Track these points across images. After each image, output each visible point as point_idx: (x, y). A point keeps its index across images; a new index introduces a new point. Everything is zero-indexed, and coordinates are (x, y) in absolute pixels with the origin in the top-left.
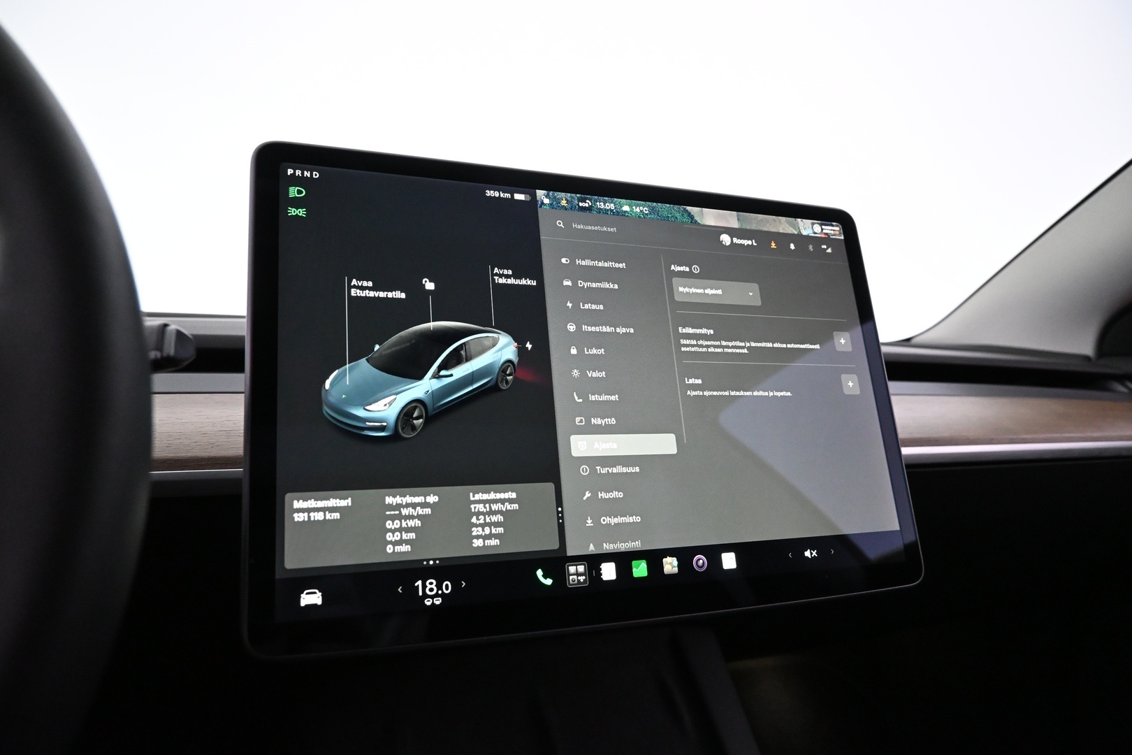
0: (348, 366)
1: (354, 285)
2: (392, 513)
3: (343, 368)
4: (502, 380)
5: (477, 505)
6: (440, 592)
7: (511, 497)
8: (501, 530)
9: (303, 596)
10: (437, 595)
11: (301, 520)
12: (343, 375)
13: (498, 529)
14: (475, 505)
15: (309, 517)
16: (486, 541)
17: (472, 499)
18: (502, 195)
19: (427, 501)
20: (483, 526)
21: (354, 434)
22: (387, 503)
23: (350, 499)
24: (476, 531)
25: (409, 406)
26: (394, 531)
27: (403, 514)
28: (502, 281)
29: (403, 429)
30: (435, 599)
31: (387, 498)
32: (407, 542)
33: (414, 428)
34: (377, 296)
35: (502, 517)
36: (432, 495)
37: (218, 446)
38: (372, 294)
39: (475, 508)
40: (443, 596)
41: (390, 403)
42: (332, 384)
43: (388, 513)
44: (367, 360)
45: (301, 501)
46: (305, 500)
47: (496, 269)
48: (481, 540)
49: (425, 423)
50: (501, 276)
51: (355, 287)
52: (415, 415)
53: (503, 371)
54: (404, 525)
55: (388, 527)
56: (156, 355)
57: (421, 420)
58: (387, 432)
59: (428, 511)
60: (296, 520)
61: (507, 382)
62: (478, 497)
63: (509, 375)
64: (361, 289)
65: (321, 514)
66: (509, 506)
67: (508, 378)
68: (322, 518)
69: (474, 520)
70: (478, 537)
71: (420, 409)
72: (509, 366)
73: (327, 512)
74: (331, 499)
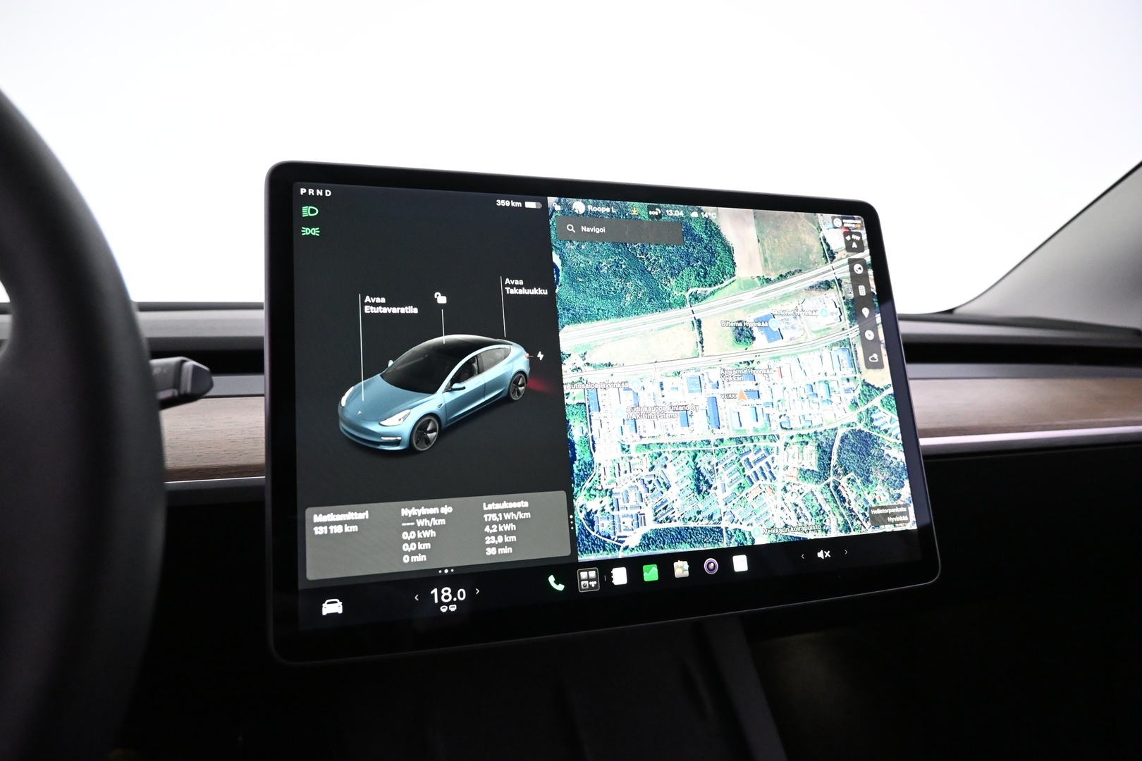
0: (363, 382)
1: (368, 302)
2: (408, 524)
3: (359, 384)
4: (514, 390)
5: (490, 515)
6: (455, 599)
7: (523, 506)
8: (513, 538)
9: (325, 605)
10: (452, 602)
11: (321, 533)
12: (358, 392)
13: (510, 537)
14: (488, 515)
15: (329, 530)
16: (499, 550)
17: (485, 508)
18: (513, 204)
19: (442, 512)
20: (496, 535)
21: (370, 449)
22: (403, 515)
23: (367, 512)
24: (489, 540)
25: (423, 420)
26: (409, 542)
27: (419, 525)
28: (513, 291)
29: (417, 442)
30: (450, 606)
31: (403, 510)
32: (423, 552)
33: (428, 441)
34: (390, 312)
35: (514, 526)
36: (446, 506)
37: (246, 454)
38: (385, 310)
39: (488, 517)
40: (458, 603)
41: (405, 418)
42: (347, 401)
43: (404, 524)
44: (381, 376)
45: (321, 515)
46: (324, 514)
47: (507, 279)
48: (494, 549)
49: (439, 436)
50: (512, 286)
51: (368, 304)
52: (429, 429)
53: (514, 383)
54: (420, 536)
55: (404, 538)
56: (174, 393)
57: (435, 434)
58: (402, 446)
59: (442, 521)
60: (316, 533)
61: (519, 393)
62: (491, 507)
63: (521, 386)
64: (374, 306)
65: (340, 527)
66: (521, 515)
67: (519, 388)
68: (341, 531)
69: (487, 529)
70: (491, 546)
71: (434, 423)
72: (521, 377)
73: (346, 525)
74: (349, 513)
